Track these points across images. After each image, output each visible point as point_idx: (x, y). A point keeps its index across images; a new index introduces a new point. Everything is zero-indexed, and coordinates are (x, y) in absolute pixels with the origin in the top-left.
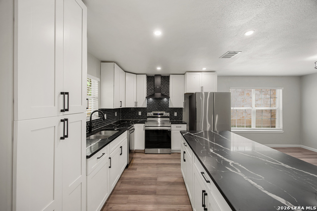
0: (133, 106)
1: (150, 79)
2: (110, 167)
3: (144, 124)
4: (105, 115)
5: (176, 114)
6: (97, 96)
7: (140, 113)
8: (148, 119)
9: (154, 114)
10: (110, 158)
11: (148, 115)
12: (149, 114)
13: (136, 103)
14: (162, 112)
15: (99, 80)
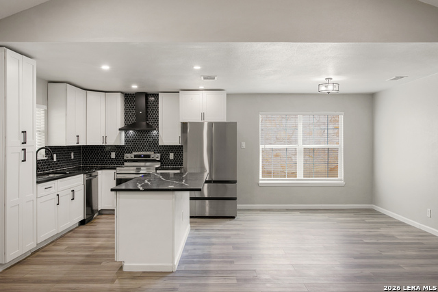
0: (99, 142)
1: (129, 98)
2: (58, 204)
3: (114, 171)
4: (55, 156)
5: (172, 156)
6: (43, 129)
7: (113, 155)
8: (126, 164)
9: (135, 156)
10: (58, 195)
11: (125, 158)
12: (128, 156)
13: (105, 138)
14: (148, 153)
15: (45, 107)
